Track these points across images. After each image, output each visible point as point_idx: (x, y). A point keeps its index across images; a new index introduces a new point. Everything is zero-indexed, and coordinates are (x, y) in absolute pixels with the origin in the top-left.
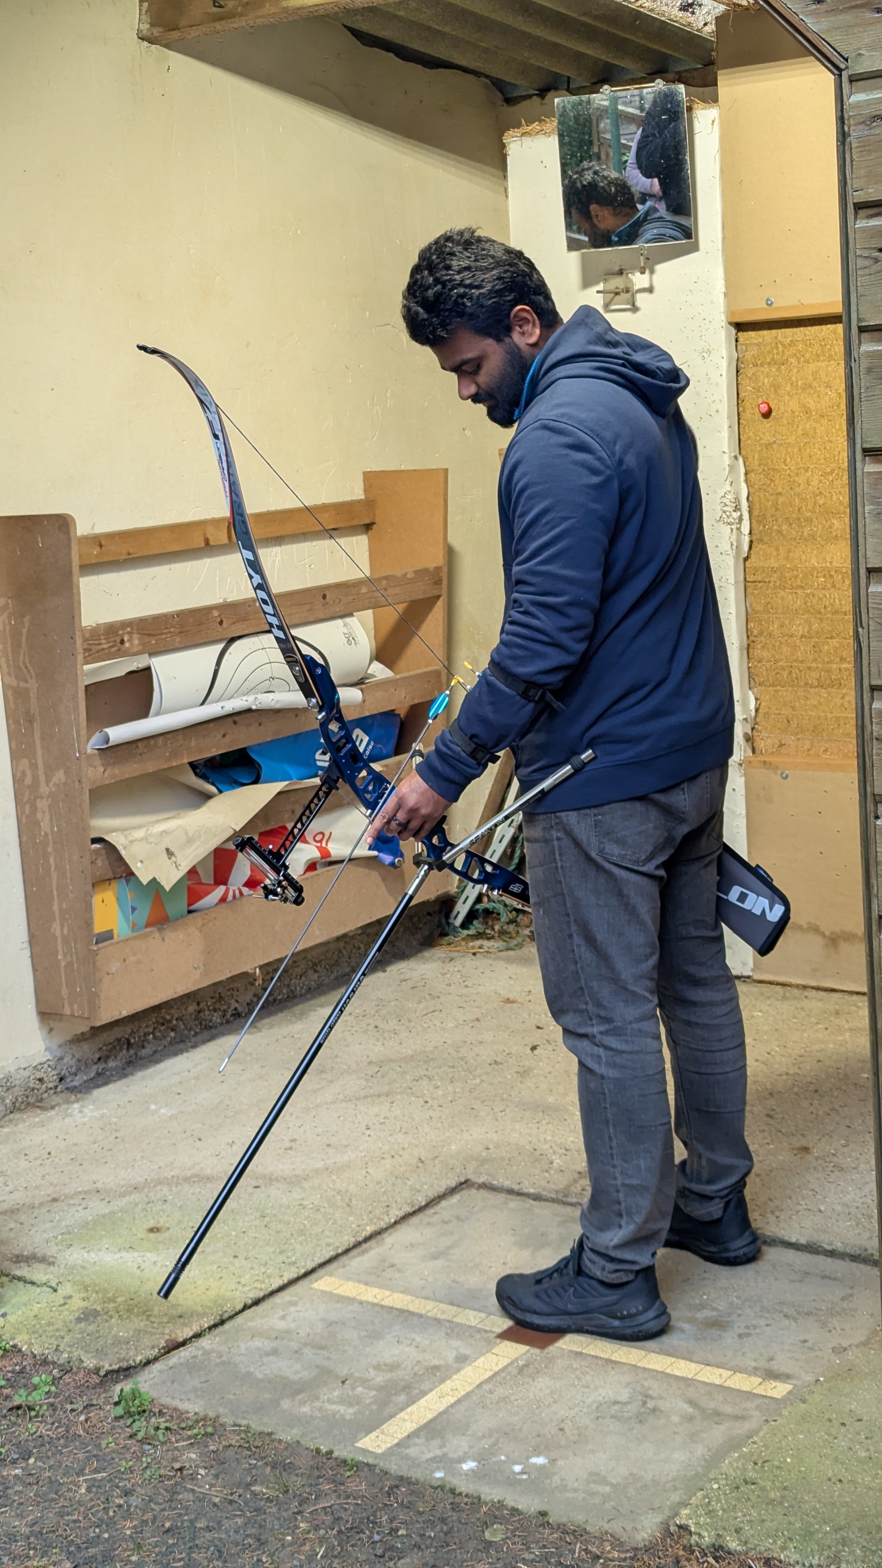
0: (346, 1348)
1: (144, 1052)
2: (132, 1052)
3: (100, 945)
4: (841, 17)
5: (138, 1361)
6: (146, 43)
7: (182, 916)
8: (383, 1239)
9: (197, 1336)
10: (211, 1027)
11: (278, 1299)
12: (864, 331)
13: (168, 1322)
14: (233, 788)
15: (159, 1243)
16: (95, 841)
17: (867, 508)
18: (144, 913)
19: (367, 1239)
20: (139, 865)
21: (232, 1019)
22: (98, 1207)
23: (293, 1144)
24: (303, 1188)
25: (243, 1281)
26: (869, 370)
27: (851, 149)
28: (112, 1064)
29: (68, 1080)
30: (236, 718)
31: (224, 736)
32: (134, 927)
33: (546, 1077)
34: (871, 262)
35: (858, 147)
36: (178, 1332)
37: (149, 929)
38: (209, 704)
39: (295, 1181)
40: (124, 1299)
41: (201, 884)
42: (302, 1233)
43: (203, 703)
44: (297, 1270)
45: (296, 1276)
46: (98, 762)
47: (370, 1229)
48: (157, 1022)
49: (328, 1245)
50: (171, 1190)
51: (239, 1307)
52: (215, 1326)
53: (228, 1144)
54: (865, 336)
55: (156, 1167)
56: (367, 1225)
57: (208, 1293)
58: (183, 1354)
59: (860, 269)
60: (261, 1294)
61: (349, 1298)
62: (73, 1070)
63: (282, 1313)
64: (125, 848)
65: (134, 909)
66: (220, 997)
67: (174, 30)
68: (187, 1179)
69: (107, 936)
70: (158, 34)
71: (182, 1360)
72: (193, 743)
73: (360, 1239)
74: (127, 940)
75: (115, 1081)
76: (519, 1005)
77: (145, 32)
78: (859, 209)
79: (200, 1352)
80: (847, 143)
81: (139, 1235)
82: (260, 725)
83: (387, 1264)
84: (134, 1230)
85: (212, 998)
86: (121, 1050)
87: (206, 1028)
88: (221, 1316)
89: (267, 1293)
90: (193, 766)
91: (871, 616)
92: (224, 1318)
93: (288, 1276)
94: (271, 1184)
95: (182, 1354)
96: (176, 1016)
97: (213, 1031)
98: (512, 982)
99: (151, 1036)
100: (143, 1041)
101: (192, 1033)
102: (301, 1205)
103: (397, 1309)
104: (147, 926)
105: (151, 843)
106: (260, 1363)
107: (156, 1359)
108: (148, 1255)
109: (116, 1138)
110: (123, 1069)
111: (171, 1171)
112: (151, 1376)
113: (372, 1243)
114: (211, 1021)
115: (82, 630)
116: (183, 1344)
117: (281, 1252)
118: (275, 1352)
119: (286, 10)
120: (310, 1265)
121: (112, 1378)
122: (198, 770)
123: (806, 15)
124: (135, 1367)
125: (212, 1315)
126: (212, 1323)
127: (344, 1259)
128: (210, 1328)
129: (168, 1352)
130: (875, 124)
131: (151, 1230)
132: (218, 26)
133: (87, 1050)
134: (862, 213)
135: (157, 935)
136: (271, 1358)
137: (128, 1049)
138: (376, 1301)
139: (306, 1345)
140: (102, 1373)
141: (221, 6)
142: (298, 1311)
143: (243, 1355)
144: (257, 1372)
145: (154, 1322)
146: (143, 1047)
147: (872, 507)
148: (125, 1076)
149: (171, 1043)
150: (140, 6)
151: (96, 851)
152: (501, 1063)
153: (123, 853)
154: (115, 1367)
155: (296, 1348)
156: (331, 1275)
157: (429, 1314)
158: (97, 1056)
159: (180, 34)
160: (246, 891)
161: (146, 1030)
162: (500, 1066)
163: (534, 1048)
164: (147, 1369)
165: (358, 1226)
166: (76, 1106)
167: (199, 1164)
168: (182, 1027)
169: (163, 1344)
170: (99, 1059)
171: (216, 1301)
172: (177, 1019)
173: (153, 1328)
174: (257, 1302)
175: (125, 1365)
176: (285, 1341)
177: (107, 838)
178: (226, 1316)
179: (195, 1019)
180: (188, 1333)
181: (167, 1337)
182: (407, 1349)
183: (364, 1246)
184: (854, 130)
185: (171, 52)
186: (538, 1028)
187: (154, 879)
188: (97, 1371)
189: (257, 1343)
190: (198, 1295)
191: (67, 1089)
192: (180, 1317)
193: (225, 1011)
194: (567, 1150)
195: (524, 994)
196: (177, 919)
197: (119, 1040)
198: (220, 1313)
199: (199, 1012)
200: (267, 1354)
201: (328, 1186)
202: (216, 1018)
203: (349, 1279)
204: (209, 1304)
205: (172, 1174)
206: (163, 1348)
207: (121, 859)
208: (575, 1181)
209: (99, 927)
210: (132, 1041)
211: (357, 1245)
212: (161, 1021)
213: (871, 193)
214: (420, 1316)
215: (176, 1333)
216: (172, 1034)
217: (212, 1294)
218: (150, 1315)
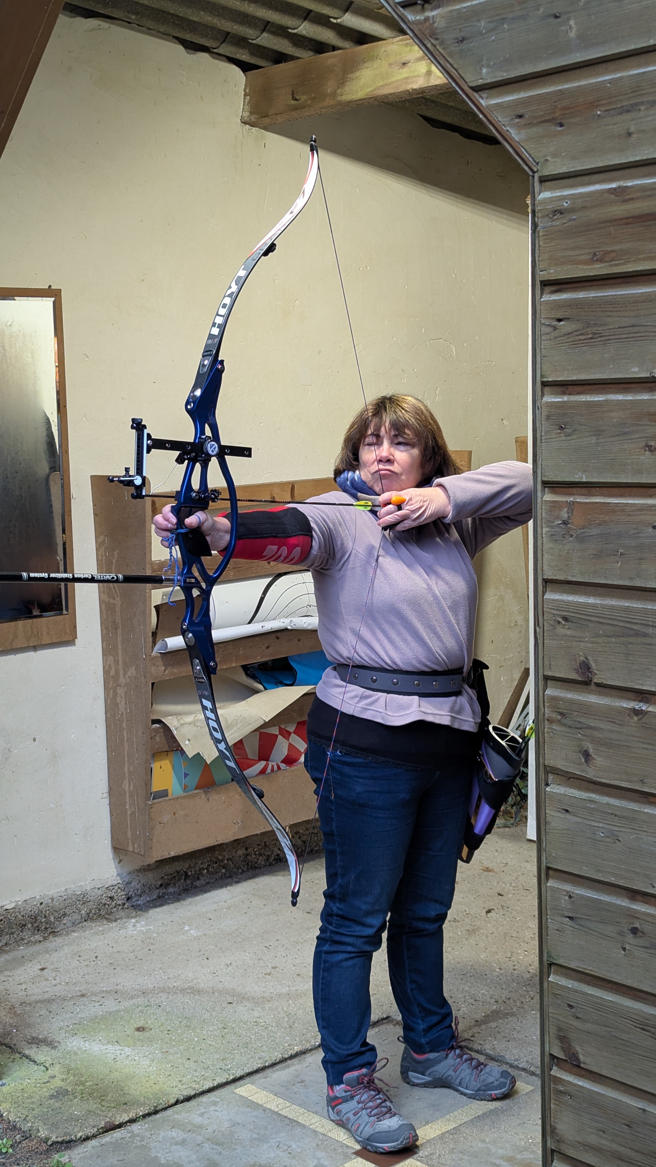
0: (236, 1147)
1: (198, 883)
2: (188, 882)
3: (155, 801)
4: (535, 129)
5: (78, 1137)
6: (248, 126)
7: (227, 782)
8: (305, 1058)
9: (132, 1121)
10: (256, 868)
11: (204, 1099)
12: (547, 386)
13: (114, 1107)
14: (278, 687)
15: (139, 1040)
16: (154, 722)
17: (545, 530)
18: (194, 779)
19: (292, 1057)
20: (187, 742)
21: (274, 862)
22: (111, 1005)
23: (273, 971)
24: (263, 1009)
25: (184, 1080)
26: (548, 418)
27: (539, 236)
28: (171, 890)
29: (134, 900)
30: (279, 634)
31: (268, 647)
32: (185, 788)
33: (487, 936)
34: (551, 329)
35: (544, 235)
36: (118, 1116)
37: (197, 791)
38: (255, 623)
39: (259, 1001)
40: (91, 1083)
41: (247, 759)
42: (246, 1045)
43: (250, 623)
44: (227, 1076)
45: (225, 1081)
46: (160, 662)
47: (297, 1049)
48: (211, 861)
49: (260, 1058)
50: (168, 998)
51: (173, 1101)
52: (149, 1114)
53: (227, 964)
54: (547, 389)
55: (166, 977)
56: (296, 1046)
57: (154, 1087)
58: (117, 1134)
59: (543, 334)
60: (193, 1093)
61: (257, 1104)
62: (139, 892)
63: (203, 1111)
64: (176, 729)
65: (186, 775)
66: (265, 845)
67: (265, 117)
68: (183, 991)
69: (164, 794)
70: (255, 120)
71: (113, 1140)
72: (241, 652)
73: (287, 1056)
74: (177, 798)
75: (169, 903)
76: (494, 874)
77: (246, 118)
78: (545, 285)
79: (129, 1135)
80: (537, 232)
81: (128, 1032)
82: (299, 640)
83: (298, 1080)
84: (126, 1027)
85: (258, 845)
86: (179, 880)
87: (252, 868)
88: (156, 1107)
89: (197, 1092)
90: (246, 668)
91: (545, 618)
92: (157, 1109)
93: (220, 1080)
94: (241, 1002)
95: (115, 1135)
96: (227, 857)
97: (257, 870)
98: (496, 854)
99: (205, 871)
100: (199, 874)
101: (240, 871)
102: (256, 1022)
103: (289, 1119)
104: (196, 789)
105: (197, 726)
106: (168, 1150)
107: (94, 1136)
108: (126, 1049)
109: (150, 950)
110: (179, 895)
111: (175, 982)
112: (86, 1150)
113: (295, 1061)
114: (257, 863)
115: (152, 563)
116: (120, 1126)
117: (223, 1060)
118: (183, 1143)
119: (340, 103)
120: (239, 1073)
121: (56, 1148)
122: (249, 672)
123: (511, 127)
124: (75, 1141)
125: (149, 1105)
126: (147, 1112)
127: (269, 1071)
128: (144, 1116)
129: (106, 1131)
130: (556, 217)
131: (138, 1029)
132: (295, 114)
133: (151, 877)
134: (547, 289)
135: (203, 796)
136: (178, 1147)
137: (185, 879)
138: (276, 1110)
139: (208, 1139)
140: (49, 1143)
141: (296, 100)
142: (215, 1110)
143: (159, 1141)
144: (163, 1157)
145: (103, 1106)
146: (198, 879)
147: (547, 529)
148: (178, 900)
149: (221, 878)
150: (244, 98)
151: (156, 730)
152: (458, 921)
153: (175, 732)
154: (60, 1139)
155: (200, 1142)
156: (252, 1084)
157: (311, 1127)
158: (159, 883)
159: (270, 120)
160: (283, 766)
161: (201, 866)
162: (457, 924)
163: (489, 911)
164: (85, 1143)
165: (289, 1045)
166: (133, 920)
167: (197, 979)
168: (232, 865)
169: (103, 1124)
170: (161, 885)
171: (157, 1094)
172: (228, 860)
173: (101, 1110)
174: (188, 1099)
175: (68, 1138)
176: (194, 1135)
177: (163, 720)
178: (160, 1107)
179: (243, 861)
180: (125, 1118)
181: (108, 1119)
182: (281, 1154)
183: (289, 1062)
184: (541, 222)
185: (268, 133)
186: (500, 894)
187: (198, 754)
188: (47, 1139)
189: (174, 1133)
190: (146, 1088)
191: (132, 906)
192: (126, 1104)
193: (268, 856)
194: (476, 1000)
195: (501, 865)
196: (221, 785)
197: (178, 872)
198: (155, 1104)
199: (247, 855)
200: (177, 1144)
201: (283, 1009)
202: (261, 860)
203: (265, 1089)
204: (151, 1096)
205: (174, 984)
206: (102, 1128)
207: (173, 737)
208: (470, 1028)
209: (157, 786)
210: (189, 873)
211: (283, 1060)
212: (214, 860)
213: (552, 273)
214: (304, 1126)
215: (115, 1118)
216: (223, 871)
217: (156, 1088)
218: (104, 1100)
